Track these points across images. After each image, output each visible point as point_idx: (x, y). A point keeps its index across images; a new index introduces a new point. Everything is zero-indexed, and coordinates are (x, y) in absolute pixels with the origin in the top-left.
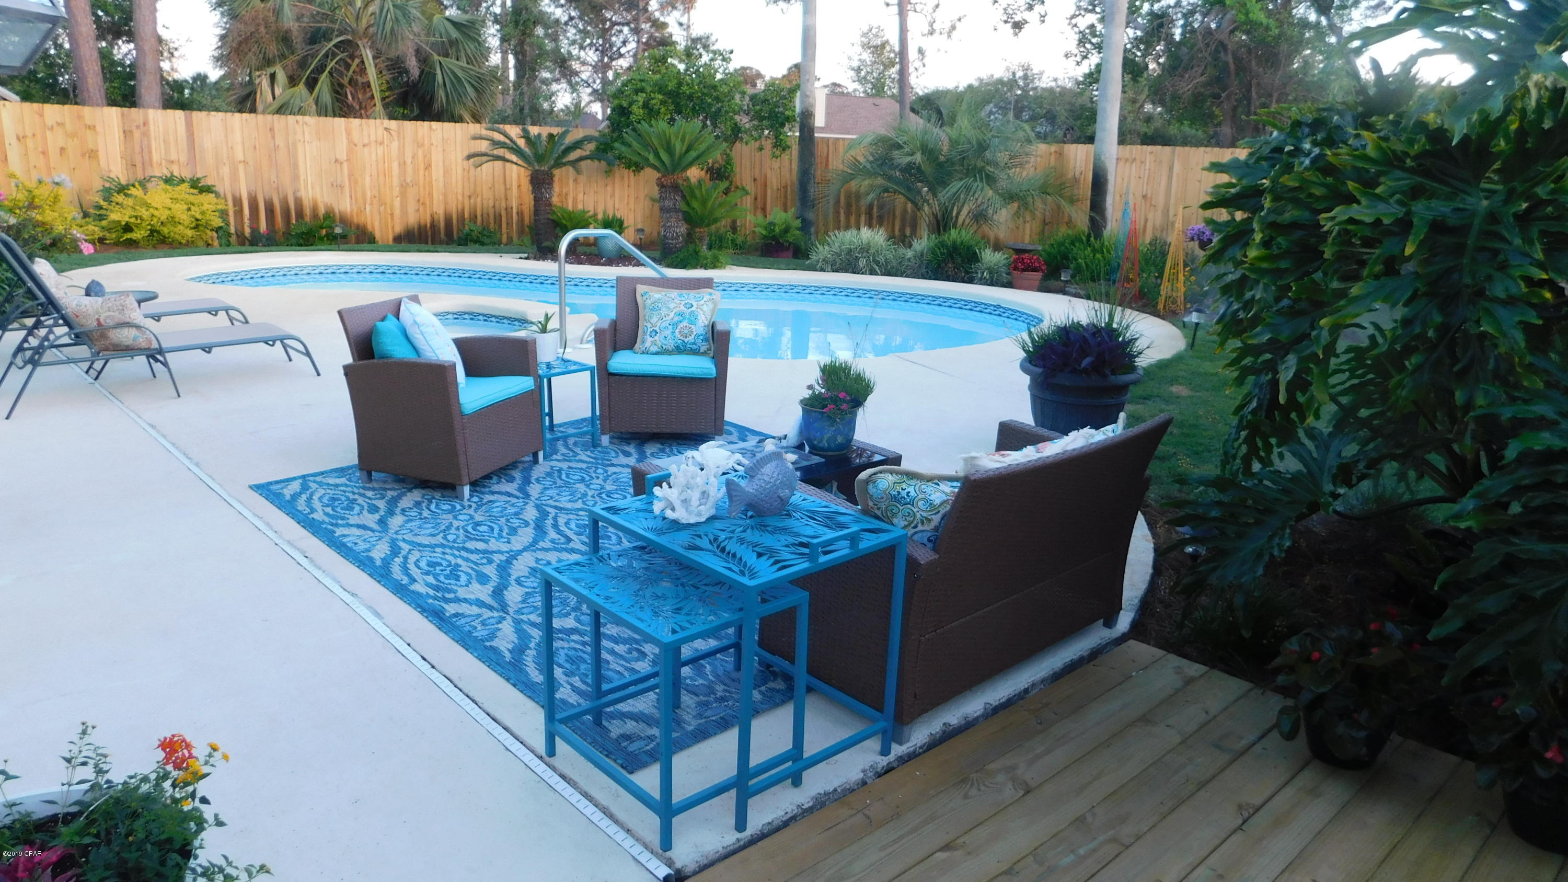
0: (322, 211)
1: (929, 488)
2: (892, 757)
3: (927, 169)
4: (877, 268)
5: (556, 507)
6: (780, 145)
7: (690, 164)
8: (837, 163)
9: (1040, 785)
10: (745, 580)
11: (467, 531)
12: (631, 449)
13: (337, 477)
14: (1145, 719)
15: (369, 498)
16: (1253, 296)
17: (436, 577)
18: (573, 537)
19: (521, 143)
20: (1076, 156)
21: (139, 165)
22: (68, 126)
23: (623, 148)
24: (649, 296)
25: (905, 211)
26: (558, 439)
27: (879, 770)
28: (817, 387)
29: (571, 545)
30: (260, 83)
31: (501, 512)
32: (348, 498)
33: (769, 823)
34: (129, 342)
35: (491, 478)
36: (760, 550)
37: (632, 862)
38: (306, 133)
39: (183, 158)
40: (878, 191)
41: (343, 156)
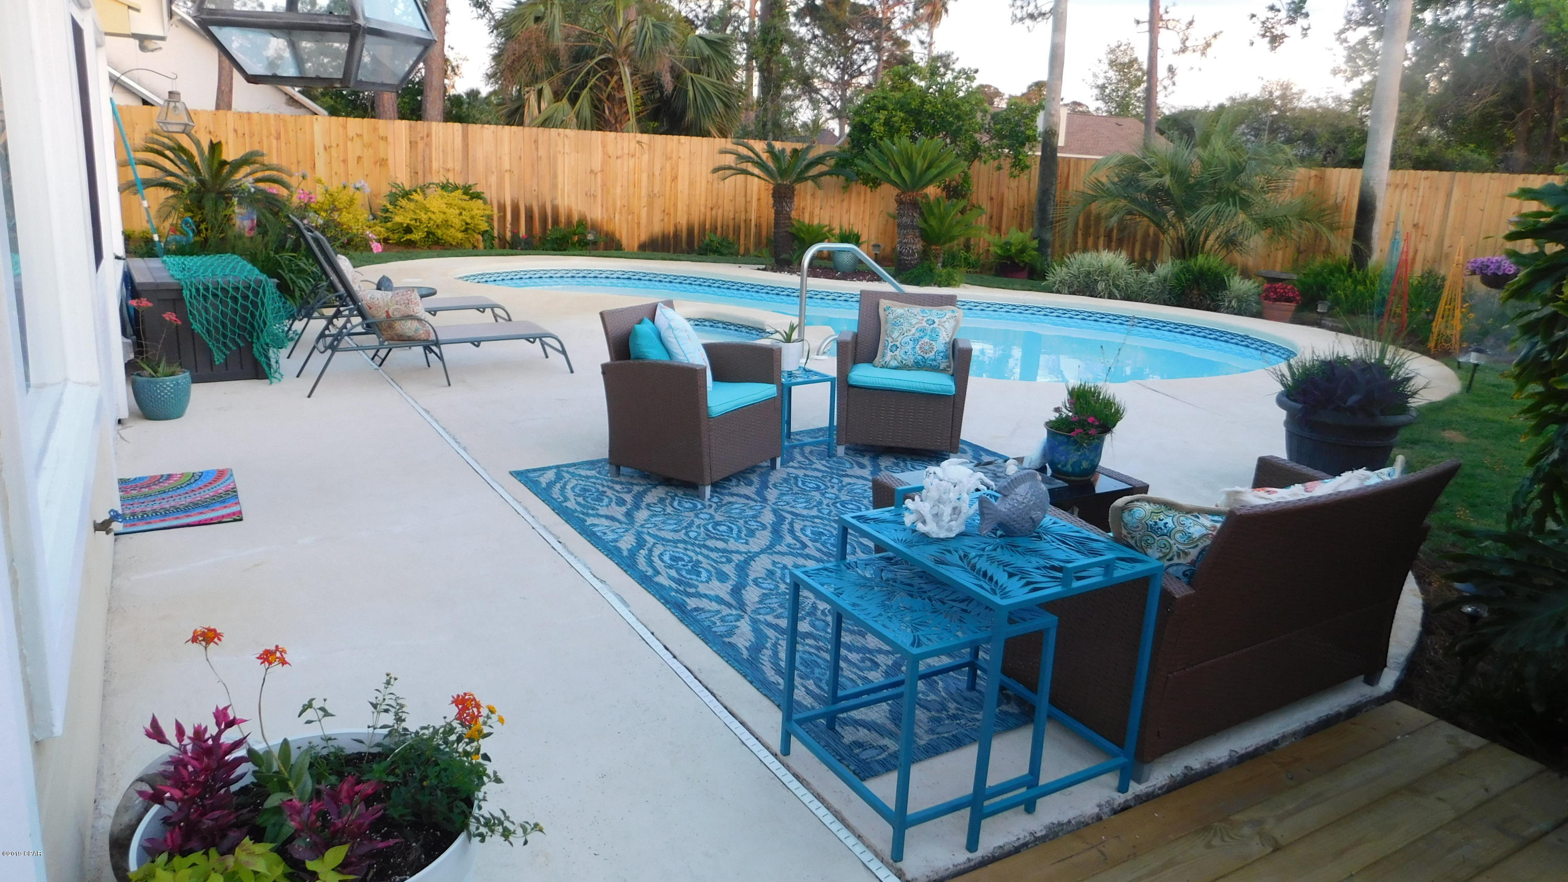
0: (575, 218)
1: (1188, 521)
2: (1129, 795)
3: (1175, 191)
4: (1116, 292)
5: (792, 513)
6: (1019, 165)
7: (930, 182)
8: (1079, 184)
9: (1290, 844)
10: (997, 599)
11: (707, 530)
12: (865, 461)
13: (587, 469)
14: (1412, 789)
15: (617, 491)
17: (678, 571)
18: (809, 543)
19: (765, 156)
20: (1339, 180)
21: (420, 173)
22: (365, 136)
23: (865, 165)
24: (892, 311)
25: (1147, 235)
26: (794, 447)
27: (1115, 807)
28: (1064, 410)
29: (807, 551)
30: (529, 98)
31: (740, 513)
32: (598, 490)
33: (1001, 847)
34: (411, 333)
35: (731, 480)
36: (1011, 570)
37: (862, 868)
38: (566, 147)
39: (458, 167)
40: (1122, 214)
41: (597, 166)
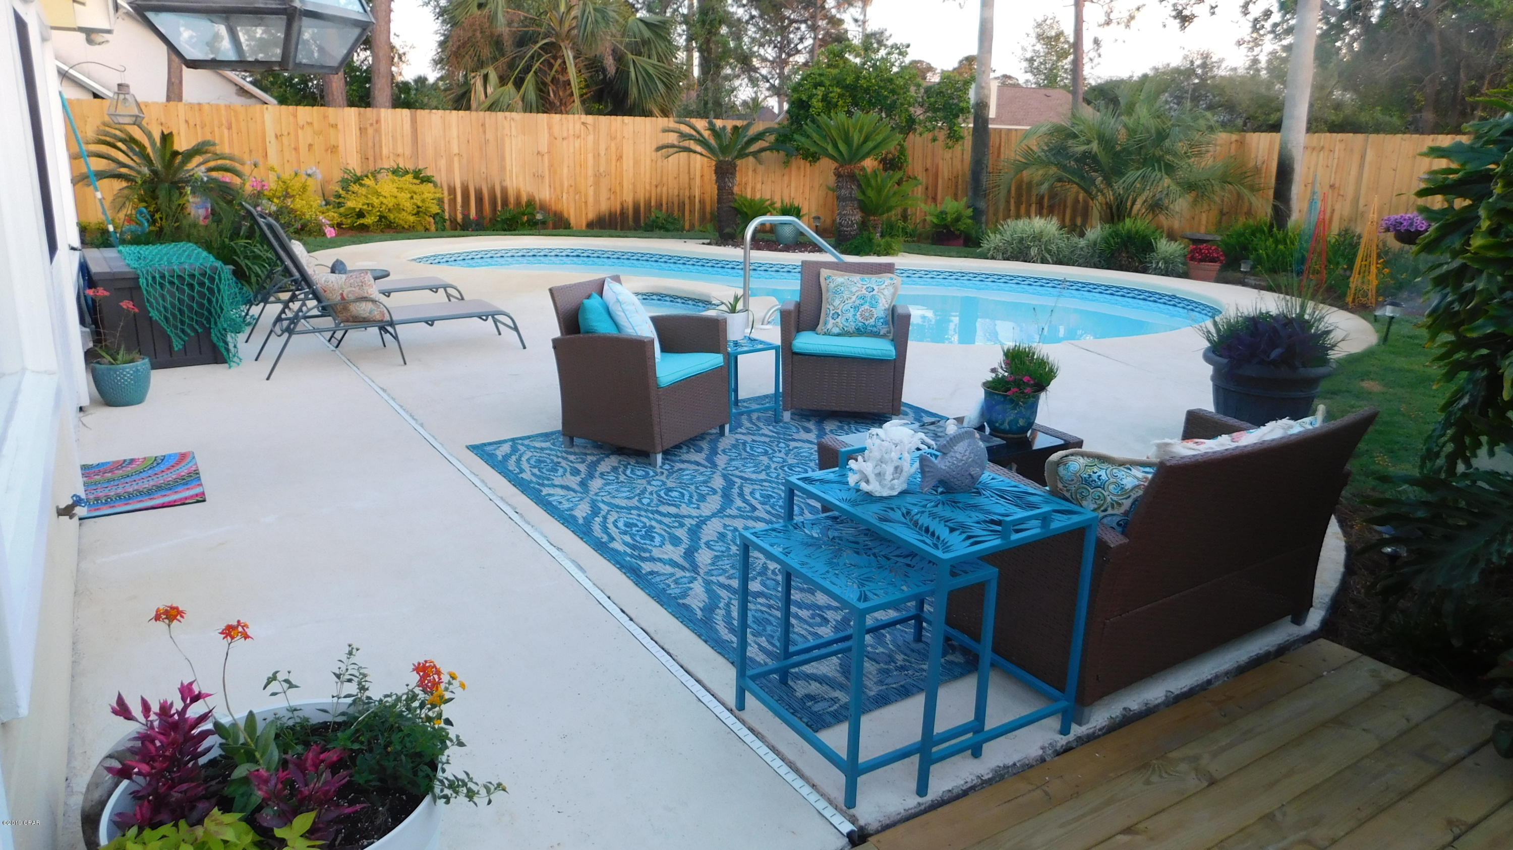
0: (524, 199)
1: (1121, 473)
2: (1071, 737)
3: (1103, 158)
4: (1048, 257)
5: (741, 478)
6: (954, 136)
7: (867, 155)
8: (1011, 153)
9: (1225, 778)
10: (939, 553)
11: (659, 496)
12: (811, 425)
13: (542, 441)
14: (1339, 721)
15: (571, 462)
16: (1474, 288)
17: (632, 536)
18: (759, 506)
19: (706, 134)
20: (1259, 144)
21: (371, 159)
22: (316, 124)
23: (803, 139)
24: (833, 280)
25: (1077, 201)
26: (742, 414)
27: (1058, 748)
28: (1000, 370)
29: (757, 513)
30: (475, 83)
31: (691, 479)
32: (552, 461)
33: (950, 791)
34: (366, 315)
35: (681, 448)
36: (951, 525)
37: (817, 816)
38: (513, 129)
39: (408, 152)
40: (1052, 181)
41: (544, 149)
